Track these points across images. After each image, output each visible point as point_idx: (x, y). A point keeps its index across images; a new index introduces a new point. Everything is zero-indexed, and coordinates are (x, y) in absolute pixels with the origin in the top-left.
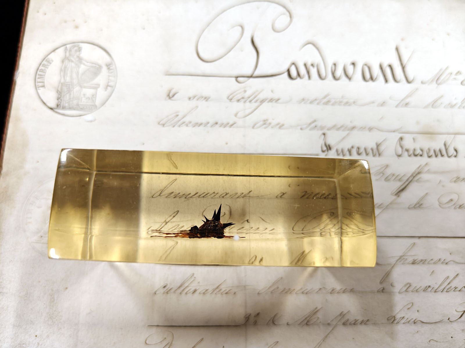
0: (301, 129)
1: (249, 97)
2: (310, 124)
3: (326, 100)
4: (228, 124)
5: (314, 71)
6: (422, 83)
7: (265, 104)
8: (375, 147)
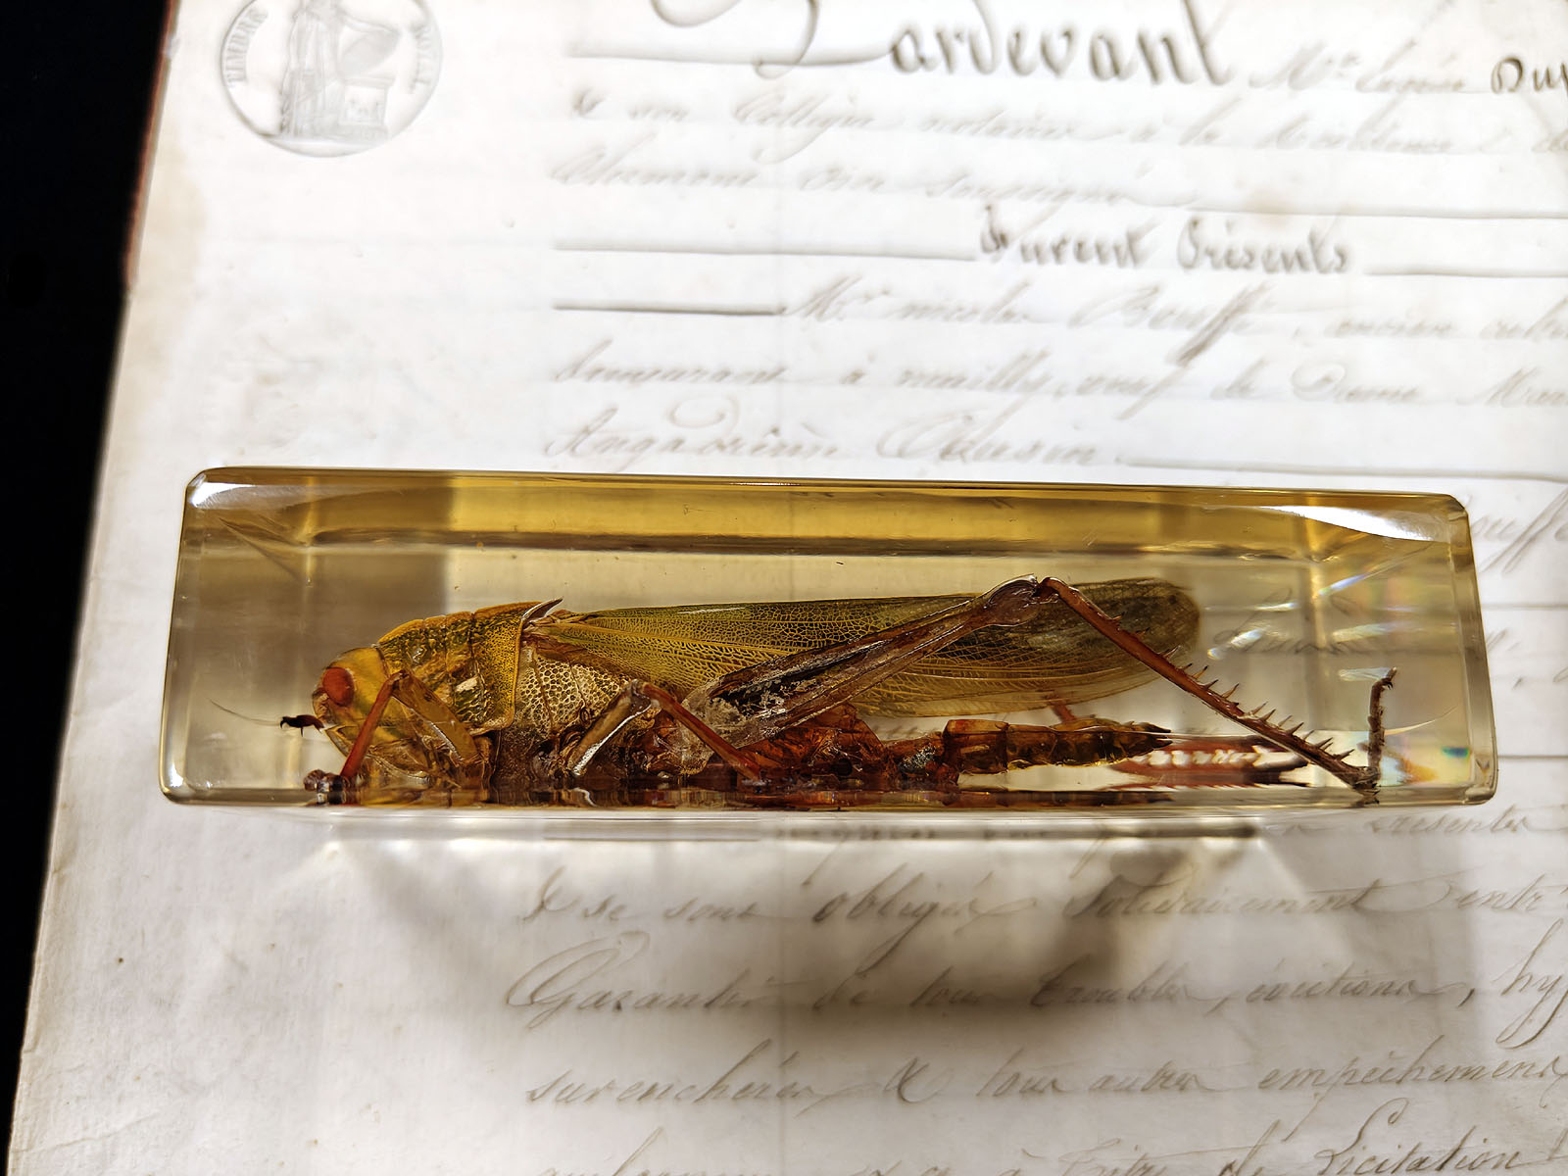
0: (929, 194)
1: (791, 114)
2: (953, 183)
3: (991, 125)
4: (736, 177)
5: (962, 51)
6: (1252, 83)
7: (832, 132)
8: (1123, 242)
